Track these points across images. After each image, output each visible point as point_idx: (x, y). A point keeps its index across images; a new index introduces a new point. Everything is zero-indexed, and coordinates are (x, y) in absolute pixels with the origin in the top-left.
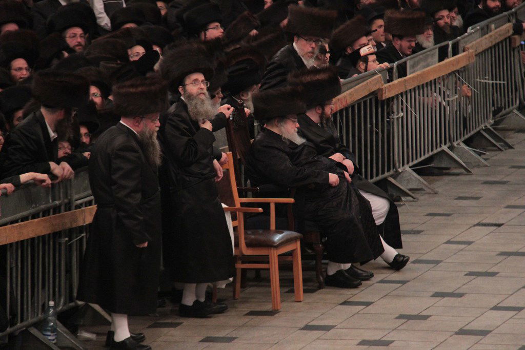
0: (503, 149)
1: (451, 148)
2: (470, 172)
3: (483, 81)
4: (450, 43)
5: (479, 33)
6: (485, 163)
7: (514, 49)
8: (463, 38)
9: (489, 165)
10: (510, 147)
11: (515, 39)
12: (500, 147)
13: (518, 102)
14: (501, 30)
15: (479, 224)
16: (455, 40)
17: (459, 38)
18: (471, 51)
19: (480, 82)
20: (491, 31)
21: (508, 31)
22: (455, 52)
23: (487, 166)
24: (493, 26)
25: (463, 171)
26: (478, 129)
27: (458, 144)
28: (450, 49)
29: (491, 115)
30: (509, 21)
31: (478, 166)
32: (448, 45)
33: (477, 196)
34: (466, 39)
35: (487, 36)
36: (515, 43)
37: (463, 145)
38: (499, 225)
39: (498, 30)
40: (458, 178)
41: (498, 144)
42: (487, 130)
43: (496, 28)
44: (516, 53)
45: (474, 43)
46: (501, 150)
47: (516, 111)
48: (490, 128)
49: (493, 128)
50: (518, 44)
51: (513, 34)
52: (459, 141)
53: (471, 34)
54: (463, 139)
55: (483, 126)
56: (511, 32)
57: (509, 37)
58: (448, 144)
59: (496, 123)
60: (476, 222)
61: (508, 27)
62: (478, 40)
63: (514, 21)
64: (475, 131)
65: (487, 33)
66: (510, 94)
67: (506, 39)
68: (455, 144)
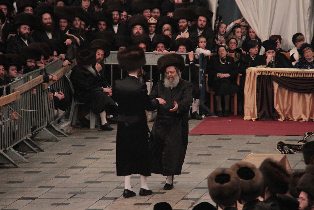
0: (37, 152)
1: (5, 151)
2: (17, 166)
3: (25, 110)
4: (5, 87)
5: (22, 81)
6: (26, 160)
7: (44, 91)
8: (13, 84)
9: (28, 162)
10: (42, 151)
11: (44, 85)
12: (35, 150)
13: (46, 123)
14: (36, 80)
15: (21, 199)
16: (8, 85)
17: (10, 84)
18: (18, 92)
19: (23, 111)
20: (30, 80)
21: (40, 80)
22: (8, 93)
23: (27, 162)
24: (31, 77)
25: (12, 165)
26: (22, 140)
27: (10, 149)
28: (5, 90)
29: (30, 131)
30: (41, 74)
31: (22, 162)
32: (3, 88)
33: (21, 180)
34: (14, 85)
35: (27, 83)
36: (45, 87)
37: (12, 150)
38: (34, 199)
39: (34, 79)
40: (9, 170)
41: (34, 149)
42: (27, 140)
43: (33, 78)
44: (45, 93)
45: (19, 87)
46: (36, 152)
47: (45, 129)
48: (29, 139)
49: (32, 139)
50: (46, 88)
51: (43, 82)
52: (10, 147)
53: (17, 82)
54: (12, 146)
55: (25, 138)
56: (42, 81)
57: (41, 83)
58: (3, 149)
59: (33, 136)
60: (20, 197)
61: (40, 78)
62: (22, 85)
63: (44, 74)
64: (20, 141)
65: (28, 81)
66: (42, 118)
67: (39, 85)
68: (8, 149)
